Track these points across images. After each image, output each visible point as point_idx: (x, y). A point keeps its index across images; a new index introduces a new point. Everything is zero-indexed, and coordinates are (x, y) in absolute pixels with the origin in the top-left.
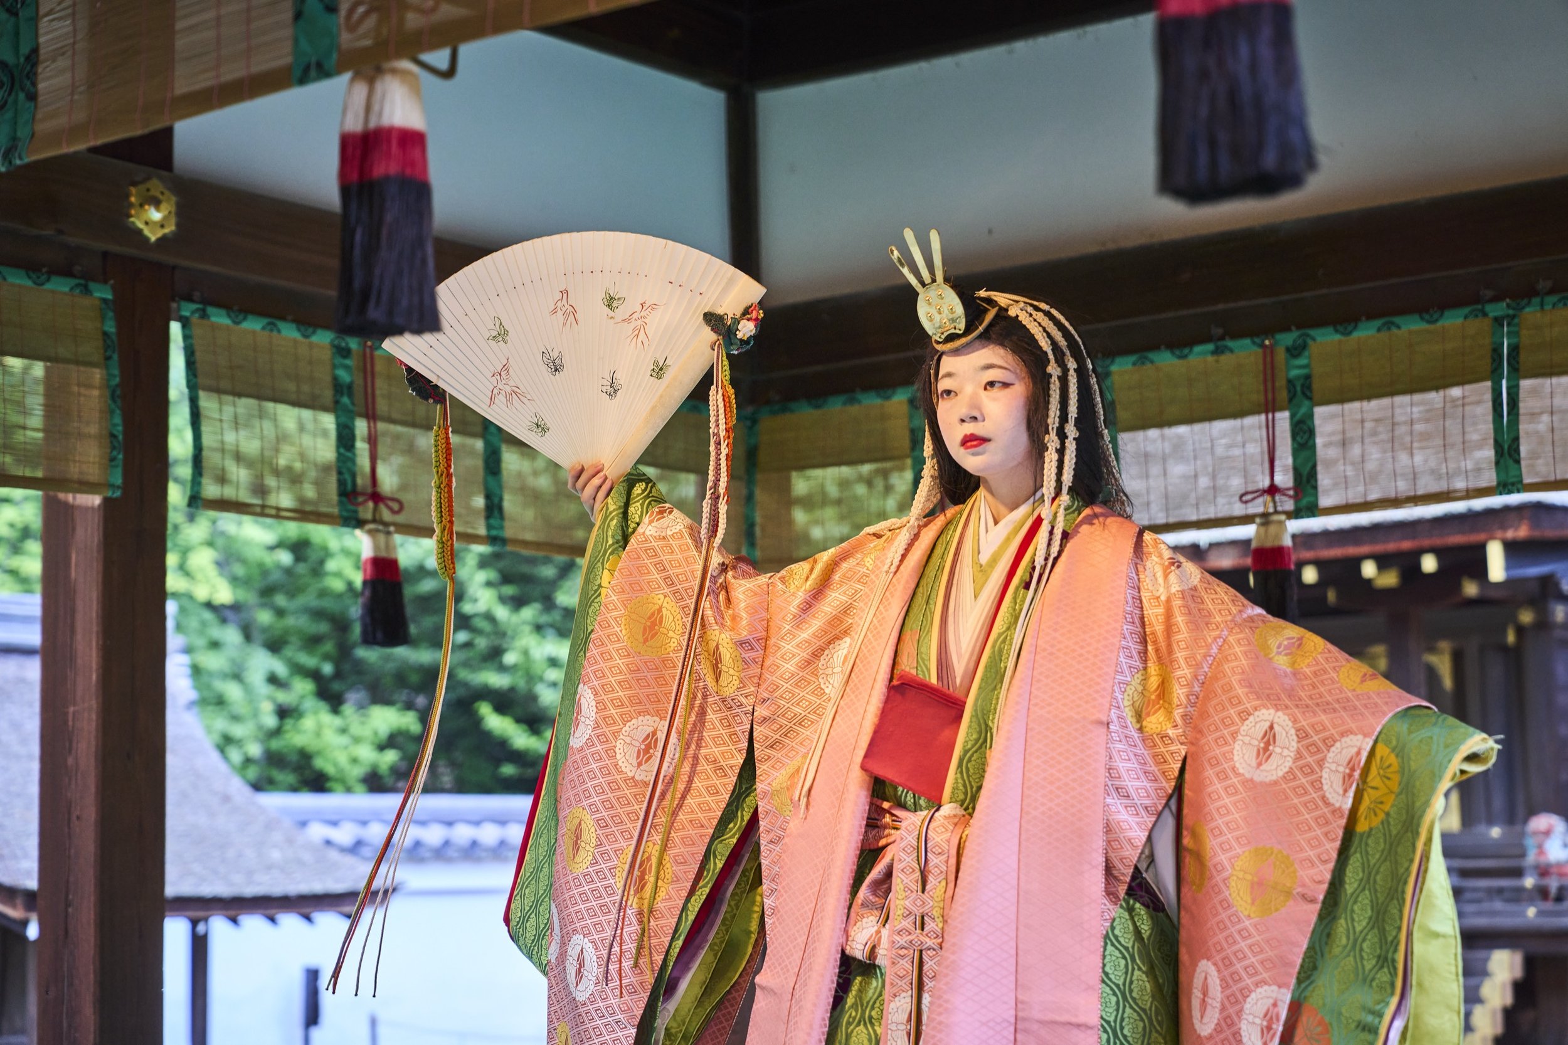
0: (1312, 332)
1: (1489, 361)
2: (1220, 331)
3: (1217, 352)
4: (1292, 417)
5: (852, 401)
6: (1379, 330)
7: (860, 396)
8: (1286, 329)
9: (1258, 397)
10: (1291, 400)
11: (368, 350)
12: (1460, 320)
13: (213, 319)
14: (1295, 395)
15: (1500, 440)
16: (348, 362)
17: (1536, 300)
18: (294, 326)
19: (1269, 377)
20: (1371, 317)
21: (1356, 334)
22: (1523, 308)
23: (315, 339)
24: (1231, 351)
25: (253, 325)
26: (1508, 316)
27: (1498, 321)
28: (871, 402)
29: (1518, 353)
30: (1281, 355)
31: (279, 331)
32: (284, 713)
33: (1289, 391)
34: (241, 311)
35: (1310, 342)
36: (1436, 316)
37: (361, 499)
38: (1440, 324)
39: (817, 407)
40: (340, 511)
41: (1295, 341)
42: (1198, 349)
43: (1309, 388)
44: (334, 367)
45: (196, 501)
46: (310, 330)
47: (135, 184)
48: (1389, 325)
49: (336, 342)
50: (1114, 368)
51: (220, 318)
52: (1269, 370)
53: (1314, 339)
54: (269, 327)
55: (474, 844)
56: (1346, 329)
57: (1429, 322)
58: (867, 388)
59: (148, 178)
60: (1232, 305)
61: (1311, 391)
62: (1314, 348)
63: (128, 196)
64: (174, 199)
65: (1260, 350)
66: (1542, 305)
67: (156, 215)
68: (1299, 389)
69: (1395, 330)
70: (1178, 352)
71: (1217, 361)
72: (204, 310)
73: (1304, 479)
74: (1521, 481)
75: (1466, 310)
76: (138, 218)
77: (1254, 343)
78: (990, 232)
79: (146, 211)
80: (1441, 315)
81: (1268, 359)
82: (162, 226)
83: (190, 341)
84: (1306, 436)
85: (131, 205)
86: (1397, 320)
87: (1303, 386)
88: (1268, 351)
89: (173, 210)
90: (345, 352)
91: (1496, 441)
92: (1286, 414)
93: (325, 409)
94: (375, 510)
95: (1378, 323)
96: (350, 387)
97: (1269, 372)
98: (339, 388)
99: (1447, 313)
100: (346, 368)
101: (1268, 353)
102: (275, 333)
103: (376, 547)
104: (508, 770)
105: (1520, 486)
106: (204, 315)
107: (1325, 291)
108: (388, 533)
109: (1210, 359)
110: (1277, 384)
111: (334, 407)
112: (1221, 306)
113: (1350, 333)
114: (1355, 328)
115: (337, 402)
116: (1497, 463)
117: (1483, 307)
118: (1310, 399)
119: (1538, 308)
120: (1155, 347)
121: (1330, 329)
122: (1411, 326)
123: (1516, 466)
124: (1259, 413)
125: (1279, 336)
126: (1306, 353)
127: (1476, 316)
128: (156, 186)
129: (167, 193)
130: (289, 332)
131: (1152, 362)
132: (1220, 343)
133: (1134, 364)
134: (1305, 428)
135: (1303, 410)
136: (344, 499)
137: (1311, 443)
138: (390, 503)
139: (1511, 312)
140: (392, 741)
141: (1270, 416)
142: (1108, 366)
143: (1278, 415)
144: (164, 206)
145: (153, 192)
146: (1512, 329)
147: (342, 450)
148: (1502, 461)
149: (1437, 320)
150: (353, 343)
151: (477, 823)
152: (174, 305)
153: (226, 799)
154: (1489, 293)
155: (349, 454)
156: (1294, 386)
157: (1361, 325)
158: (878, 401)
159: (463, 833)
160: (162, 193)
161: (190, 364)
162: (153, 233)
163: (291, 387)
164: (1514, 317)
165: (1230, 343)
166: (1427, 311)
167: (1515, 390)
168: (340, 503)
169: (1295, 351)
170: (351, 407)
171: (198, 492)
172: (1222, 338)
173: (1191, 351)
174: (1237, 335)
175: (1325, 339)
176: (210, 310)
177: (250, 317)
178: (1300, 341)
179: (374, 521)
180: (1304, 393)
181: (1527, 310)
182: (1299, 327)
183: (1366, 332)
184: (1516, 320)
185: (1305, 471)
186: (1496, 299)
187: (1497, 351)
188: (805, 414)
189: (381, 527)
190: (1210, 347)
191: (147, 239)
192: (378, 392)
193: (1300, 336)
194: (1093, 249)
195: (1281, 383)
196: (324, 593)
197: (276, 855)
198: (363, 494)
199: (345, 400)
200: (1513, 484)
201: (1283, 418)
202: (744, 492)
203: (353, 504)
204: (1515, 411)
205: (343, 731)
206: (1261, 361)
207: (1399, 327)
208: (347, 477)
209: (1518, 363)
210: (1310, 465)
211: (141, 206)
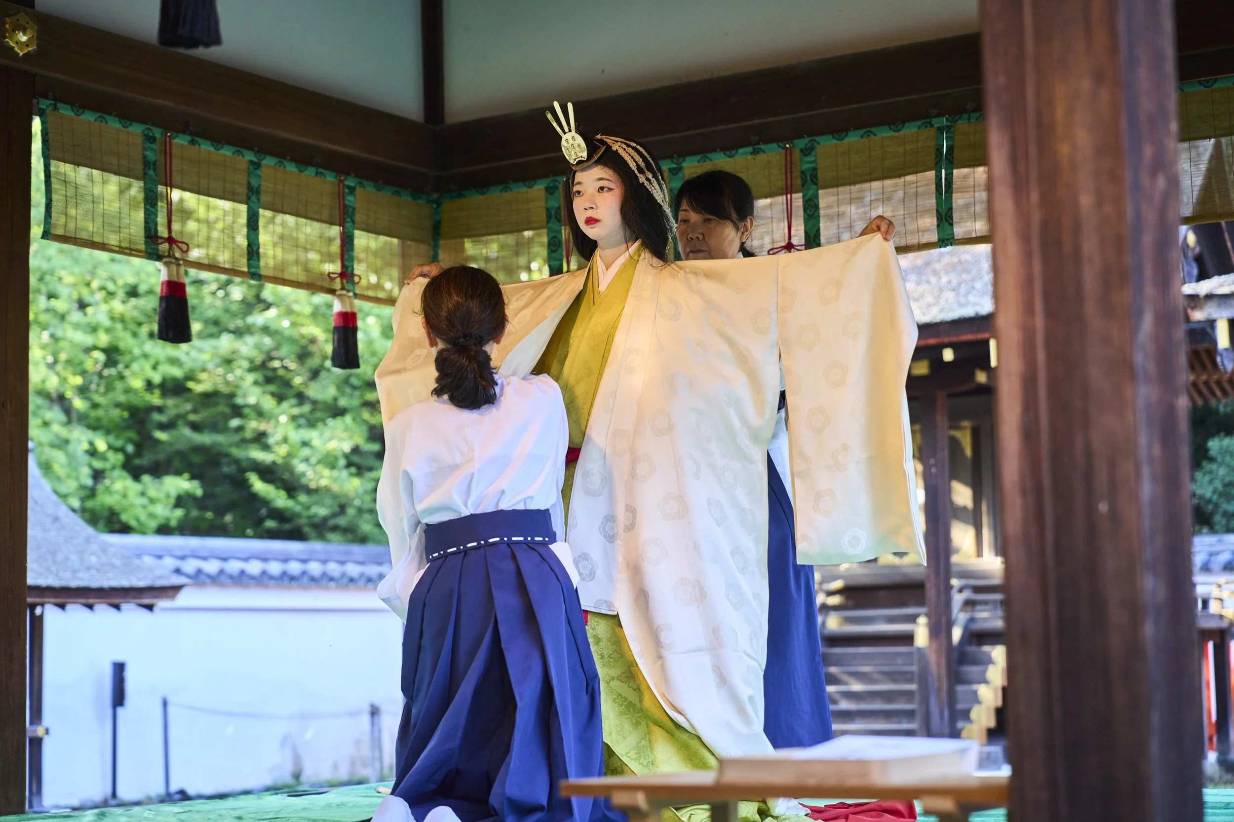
0: (818, 139)
1: (934, 156)
2: (757, 138)
3: (755, 152)
4: (804, 197)
5: (507, 189)
6: (862, 137)
7: (511, 186)
8: (800, 136)
9: (781, 183)
10: (803, 185)
11: (168, 139)
12: (915, 130)
13: (61, 111)
14: (806, 181)
15: (940, 210)
16: (153, 146)
17: (965, 116)
18: (117, 119)
19: (789, 170)
20: (857, 128)
21: (846, 140)
22: (957, 121)
23: (131, 129)
24: (764, 152)
25: (89, 117)
26: (947, 126)
27: (940, 130)
28: (519, 190)
29: (953, 151)
30: (797, 154)
31: (107, 122)
32: (98, 475)
33: (802, 179)
34: (80, 107)
35: (815, 144)
36: (899, 127)
37: (160, 241)
38: (902, 132)
39: (482, 194)
40: (146, 248)
41: (806, 145)
42: (741, 151)
43: (816, 176)
44: (144, 149)
45: (46, 235)
46: (129, 123)
47: (9, 16)
48: (868, 134)
49: (146, 132)
50: (685, 164)
51: (66, 111)
52: (788, 167)
53: (819, 144)
54: (99, 120)
55: (242, 572)
56: (840, 136)
57: (895, 131)
58: (516, 180)
59: (18, 13)
60: (764, 121)
61: (817, 180)
62: (819, 149)
63: (4, 24)
64: (36, 27)
65: (783, 151)
66: (969, 119)
67: (24, 39)
68: (808, 178)
69: (872, 137)
70: (728, 153)
71: (754, 159)
72: (55, 105)
73: (812, 239)
74: (953, 238)
75: (919, 123)
76: (11, 38)
77: (779, 146)
78: (603, 71)
79: (17, 34)
80: (903, 127)
81: (788, 158)
82: (27, 46)
83: (45, 125)
84: (813, 210)
85: (6, 30)
86: (874, 130)
87: (811, 175)
88: (788, 151)
89: (35, 35)
90: (151, 139)
91: (937, 211)
92: (800, 195)
93: (137, 178)
94: (170, 248)
95: (862, 132)
96: (155, 163)
97: (789, 166)
98: (147, 164)
99: (907, 125)
100: (153, 150)
101: (789, 153)
102: (104, 123)
103: (170, 274)
104: (270, 524)
105: (952, 241)
106: (55, 108)
107: (826, 110)
108: (179, 265)
109: (750, 157)
110: (794, 175)
111: (144, 177)
112: (757, 121)
113: (843, 139)
114: (846, 136)
115: (145, 174)
116: (938, 226)
117: (931, 121)
118: (816, 184)
119: (966, 121)
120: (714, 150)
121: (830, 137)
122: (884, 133)
123: (950, 227)
124: (782, 194)
125: (796, 142)
126: (814, 153)
127: (926, 126)
128: (23, 18)
129: (30, 22)
130: (114, 123)
131: (711, 160)
132: (756, 147)
133: (699, 161)
134: (813, 204)
135: (811, 192)
136: (149, 240)
137: (816, 214)
138: (180, 245)
139: (949, 124)
140: (180, 501)
141: (789, 196)
142: (681, 163)
143: (794, 196)
144: (28, 31)
145: (21, 22)
146: (949, 135)
147: (148, 207)
148: (941, 225)
149: (900, 130)
150: (157, 133)
151: (246, 560)
152: (35, 101)
153: (56, 519)
154: (935, 111)
155: (153, 210)
156: (806, 176)
157: (850, 133)
158: (525, 189)
159: (234, 566)
160: (27, 23)
161: (45, 141)
162: (21, 50)
163: (114, 161)
164: (949, 127)
165: (763, 147)
166: (894, 124)
167: (950, 176)
168: (146, 243)
169: (806, 152)
170: (155, 178)
171: (49, 229)
172: (758, 143)
173: (737, 153)
174: (767, 142)
175: (826, 144)
176: (59, 105)
177: (87, 112)
178: (810, 144)
179: (169, 256)
180: (812, 180)
181: (960, 122)
182: (809, 136)
183: (853, 138)
184: (952, 129)
185: (812, 234)
186: (939, 115)
187: (939, 149)
188: (475, 199)
189: (174, 261)
190: (750, 149)
191: (17, 54)
192: (174, 168)
193: (809, 142)
194: (673, 82)
195: (796, 173)
196: (128, 391)
197: (93, 559)
198: (162, 238)
199: (151, 172)
200: (948, 240)
201: (798, 199)
202: (432, 253)
203: (154, 243)
204: (950, 190)
205: (143, 494)
206: (783, 159)
207: (875, 135)
208: (152, 225)
209: (953, 158)
210: (816, 229)
211: (13, 31)
